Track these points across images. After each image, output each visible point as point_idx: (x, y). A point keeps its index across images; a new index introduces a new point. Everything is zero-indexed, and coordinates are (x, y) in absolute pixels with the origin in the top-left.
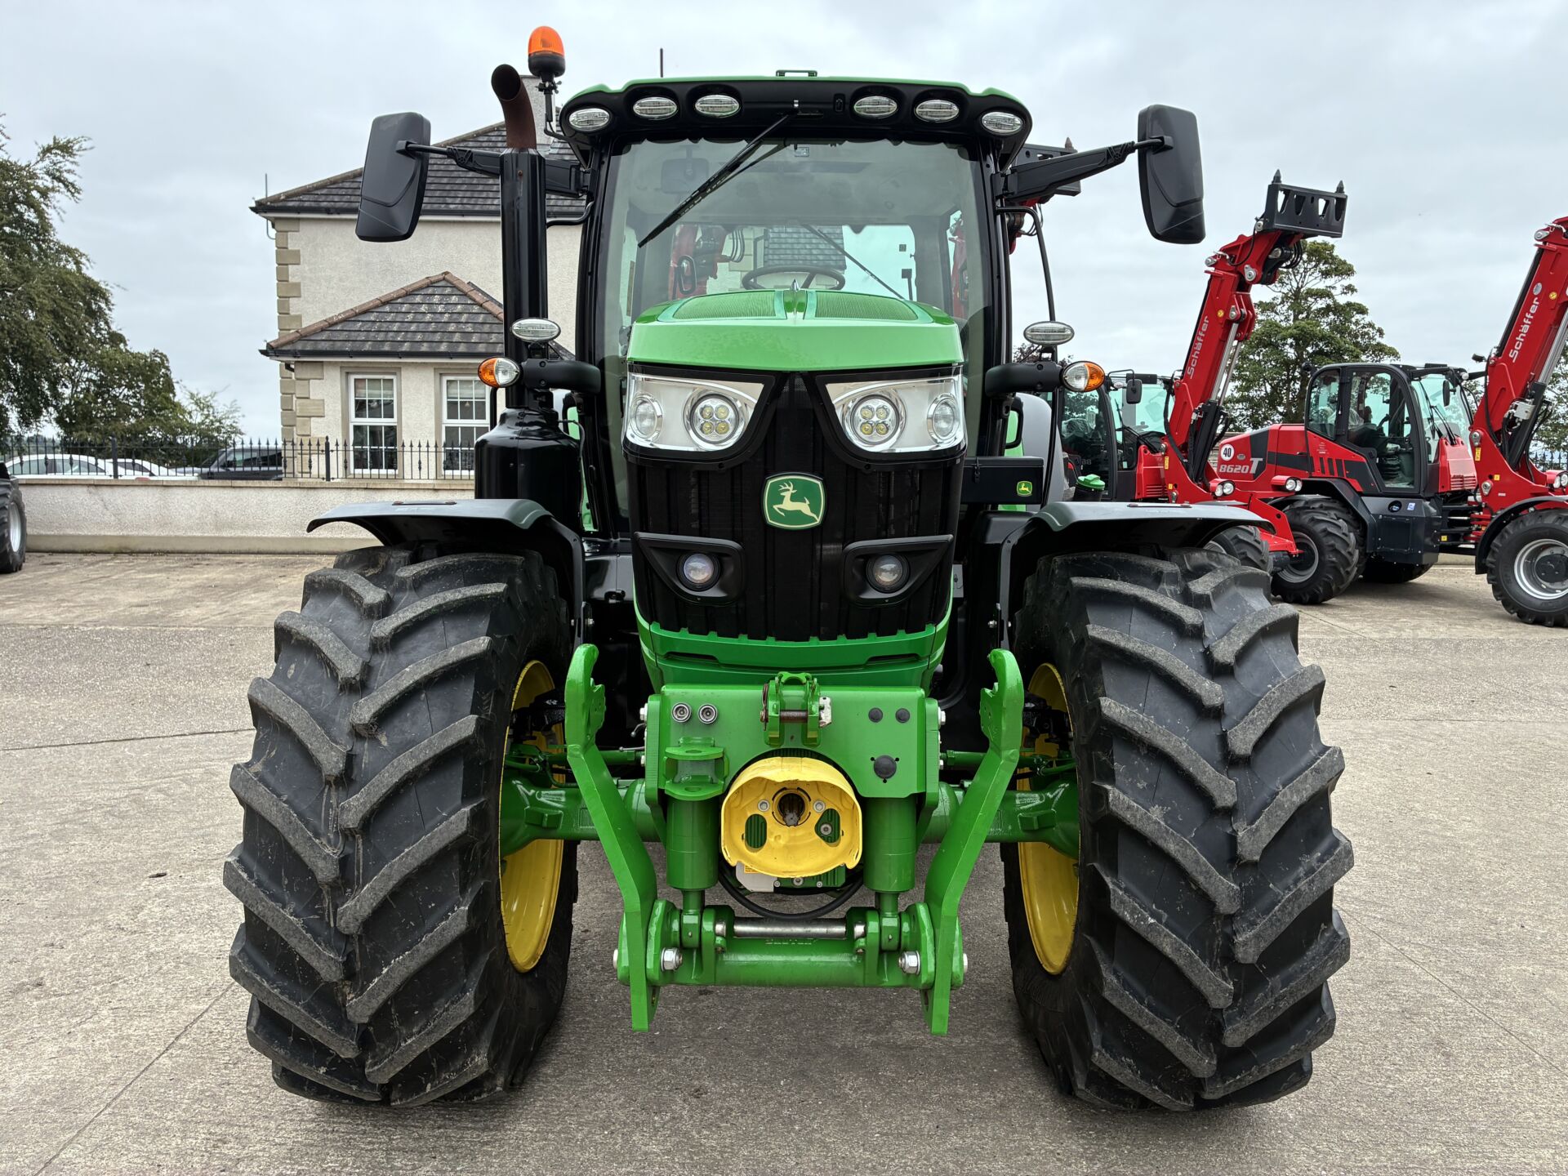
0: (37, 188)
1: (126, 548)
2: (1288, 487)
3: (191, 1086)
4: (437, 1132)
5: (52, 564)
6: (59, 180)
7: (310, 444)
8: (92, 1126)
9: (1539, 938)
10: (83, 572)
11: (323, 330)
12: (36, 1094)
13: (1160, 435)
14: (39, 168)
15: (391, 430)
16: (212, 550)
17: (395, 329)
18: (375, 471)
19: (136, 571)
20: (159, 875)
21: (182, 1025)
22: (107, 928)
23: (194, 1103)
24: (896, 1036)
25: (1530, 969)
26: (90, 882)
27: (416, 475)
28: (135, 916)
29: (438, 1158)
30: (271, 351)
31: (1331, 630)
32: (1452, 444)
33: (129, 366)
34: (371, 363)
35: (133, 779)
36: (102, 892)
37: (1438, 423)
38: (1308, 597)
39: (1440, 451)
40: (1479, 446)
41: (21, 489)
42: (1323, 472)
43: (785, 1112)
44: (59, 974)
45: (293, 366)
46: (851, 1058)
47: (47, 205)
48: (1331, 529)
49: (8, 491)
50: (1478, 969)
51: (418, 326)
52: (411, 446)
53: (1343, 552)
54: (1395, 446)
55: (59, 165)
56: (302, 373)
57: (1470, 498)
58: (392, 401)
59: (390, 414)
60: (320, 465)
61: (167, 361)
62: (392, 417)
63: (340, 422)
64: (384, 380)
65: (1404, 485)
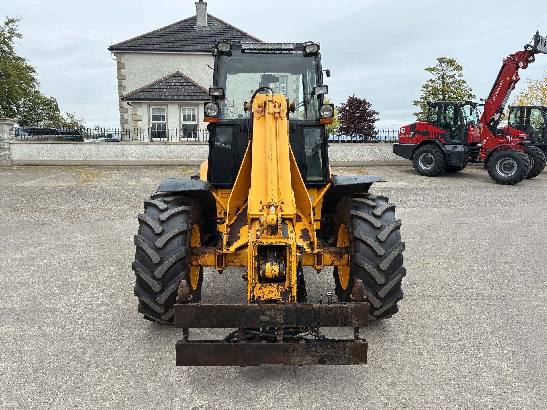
0: (6, 38)
1: (87, 164)
11: (141, 92)
15: (164, 125)
17: (165, 91)
34: (157, 102)
45: (131, 104)
51: (172, 90)
54: (455, 128)
56: (134, 106)
57: (478, 145)
58: (164, 115)
59: (164, 120)
60: (141, 137)
61: (56, 100)
62: (165, 121)
63: (147, 122)
64: (162, 108)
65: (457, 141)
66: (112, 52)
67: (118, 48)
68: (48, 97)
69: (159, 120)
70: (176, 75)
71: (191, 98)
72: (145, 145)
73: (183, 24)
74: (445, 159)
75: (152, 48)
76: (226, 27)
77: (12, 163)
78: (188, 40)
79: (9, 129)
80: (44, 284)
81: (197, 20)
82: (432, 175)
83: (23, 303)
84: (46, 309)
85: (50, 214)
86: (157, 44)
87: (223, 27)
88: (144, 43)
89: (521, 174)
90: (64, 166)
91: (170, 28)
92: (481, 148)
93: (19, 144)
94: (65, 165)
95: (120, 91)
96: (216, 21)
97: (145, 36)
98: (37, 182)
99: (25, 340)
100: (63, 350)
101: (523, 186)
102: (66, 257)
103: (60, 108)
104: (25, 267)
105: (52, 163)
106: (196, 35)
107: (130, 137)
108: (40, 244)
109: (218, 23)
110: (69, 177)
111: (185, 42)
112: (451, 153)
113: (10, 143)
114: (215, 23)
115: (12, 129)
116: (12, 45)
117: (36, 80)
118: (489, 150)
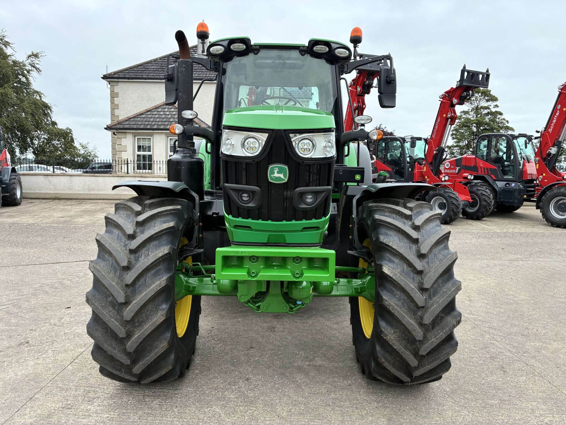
0: (26, 70)
1: (57, 197)
2: (469, 178)
3: (78, 375)
4: (160, 390)
5: (31, 203)
6: (34, 67)
7: (121, 161)
8: (45, 387)
9: (542, 334)
10: (42, 206)
11: (126, 121)
12: (27, 377)
13: (423, 159)
14: (27, 63)
15: (150, 156)
16: (87, 198)
17: (152, 120)
18: (144, 171)
19: (60, 206)
20: (68, 308)
21: (76, 356)
22: (51, 324)
23: (79, 380)
24: (316, 363)
25: (538, 344)
26: (45, 310)
27: (159, 172)
28: (60, 321)
29: (160, 398)
30: (108, 128)
31: (483, 229)
32: (528, 163)
33: (59, 133)
34: (143, 132)
35: (60, 276)
36: (49, 313)
37: (523, 155)
38: (475, 217)
39: (524, 165)
40: (538, 163)
41: (21, 176)
42: (482, 172)
43: (277, 386)
44: (34, 339)
45: (116, 134)
46: (300, 369)
47: (29, 76)
48: (484, 193)
49: (16, 177)
50: (519, 344)
51: (160, 119)
52: (157, 162)
53: (488, 201)
54: (508, 163)
55: (34, 62)
56: (119, 136)
58: (150, 146)
59: (150, 151)
61: (72, 131)
63: (132, 153)
64: (148, 138)
67: (112, 76)
69: (144, 150)
75: (147, 77)
86: (153, 72)
88: (139, 72)
97: (142, 65)
103: (75, 139)
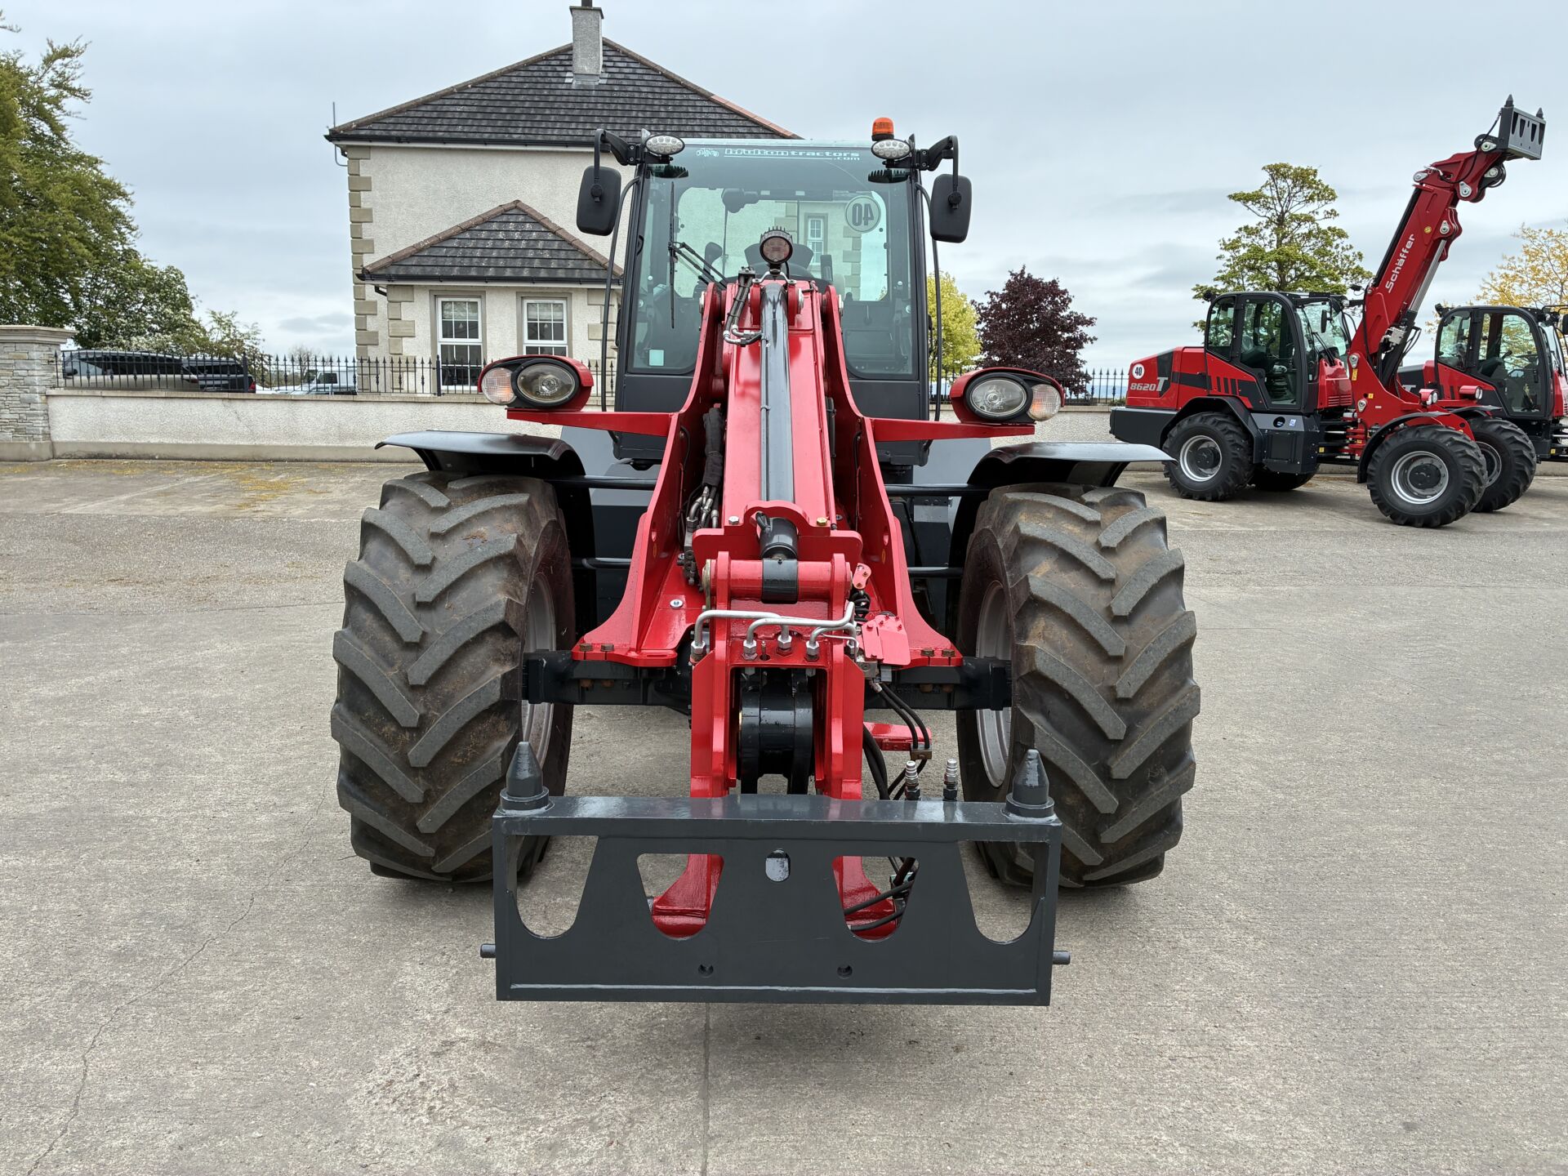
11: (412, 256)
15: (476, 350)
17: (478, 254)
18: (461, 388)
33: (145, 281)
34: (458, 286)
51: (499, 253)
56: (396, 296)
57: (1347, 415)
58: (476, 323)
59: (474, 335)
60: (410, 381)
61: (183, 277)
62: (477, 337)
63: (429, 342)
64: (469, 303)
65: (1288, 402)
66: (336, 145)
67: (353, 133)
68: (162, 267)
69: (461, 334)
70: (511, 209)
71: (552, 276)
72: (419, 406)
73: (536, 68)
74: (1251, 454)
75: (447, 135)
76: (655, 78)
77: (53, 450)
78: (548, 112)
79: (46, 357)
80: (113, 761)
81: (574, 57)
82: (1216, 499)
83: (56, 804)
84: (113, 819)
85: (148, 588)
86: (462, 122)
87: (646, 77)
88: (425, 121)
89: (1460, 497)
90: (195, 460)
91: (500, 79)
92: (1354, 423)
93: (74, 399)
94: (198, 457)
95: (357, 255)
96: (627, 60)
97: (428, 101)
98: (118, 502)
99: (52, 887)
100: (144, 913)
101: (1466, 532)
102: (178, 695)
103: (193, 298)
104: (68, 720)
105: (163, 452)
106: (572, 99)
107: (378, 382)
108: (113, 663)
109: (632, 65)
110: (208, 491)
111: (538, 118)
112: (1269, 438)
113: (47, 396)
114: (625, 65)
115: (56, 356)
116: (63, 120)
117: (128, 220)
118: (1376, 429)
